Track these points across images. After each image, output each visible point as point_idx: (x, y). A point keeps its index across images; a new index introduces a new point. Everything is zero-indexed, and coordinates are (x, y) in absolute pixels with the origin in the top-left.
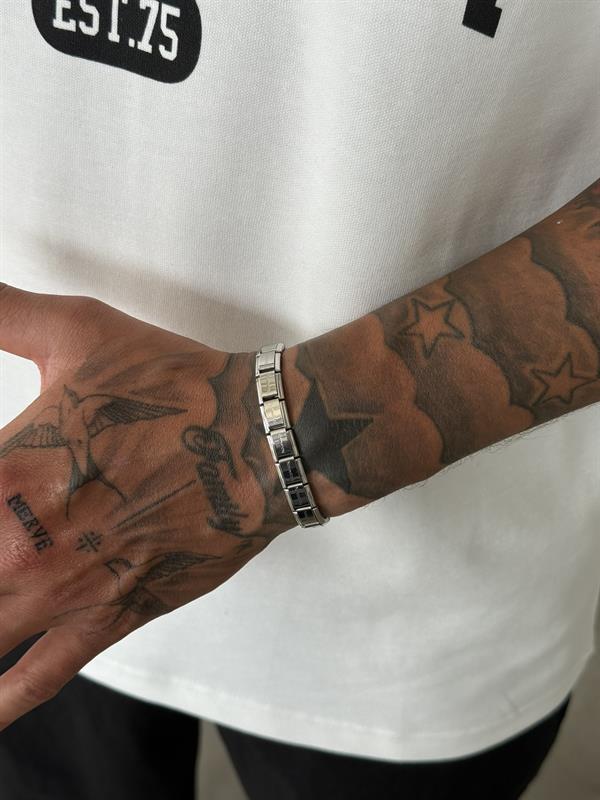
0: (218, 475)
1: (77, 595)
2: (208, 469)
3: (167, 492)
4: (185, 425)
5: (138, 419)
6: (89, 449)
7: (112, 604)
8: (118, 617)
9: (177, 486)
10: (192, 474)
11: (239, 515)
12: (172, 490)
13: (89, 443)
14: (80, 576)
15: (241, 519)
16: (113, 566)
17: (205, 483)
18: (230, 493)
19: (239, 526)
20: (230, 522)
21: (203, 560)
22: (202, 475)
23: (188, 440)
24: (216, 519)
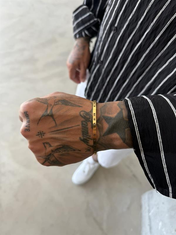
0: (87, 125)
3: (70, 126)
4: (81, 110)
5: (69, 105)
6: (52, 108)
9: (73, 125)
10: (80, 123)
12: (71, 126)
13: (53, 106)
17: (83, 127)
19: (89, 142)
20: (86, 139)
21: (74, 150)
22: (82, 124)
23: (82, 113)
24: (82, 138)
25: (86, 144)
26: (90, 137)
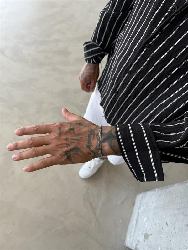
0: (91, 137)
1: (60, 148)
2: (90, 135)
3: (82, 137)
7: (64, 152)
8: (64, 156)
9: (84, 136)
10: (87, 135)
11: (91, 145)
14: (62, 144)
15: (91, 146)
16: (68, 145)
17: (88, 137)
18: (92, 141)
19: (91, 148)
20: (89, 146)
21: (82, 152)
22: (89, 136)
23: (89, 130)
24: (87, 145)
25: (88, 149)
26: (92, 145)
